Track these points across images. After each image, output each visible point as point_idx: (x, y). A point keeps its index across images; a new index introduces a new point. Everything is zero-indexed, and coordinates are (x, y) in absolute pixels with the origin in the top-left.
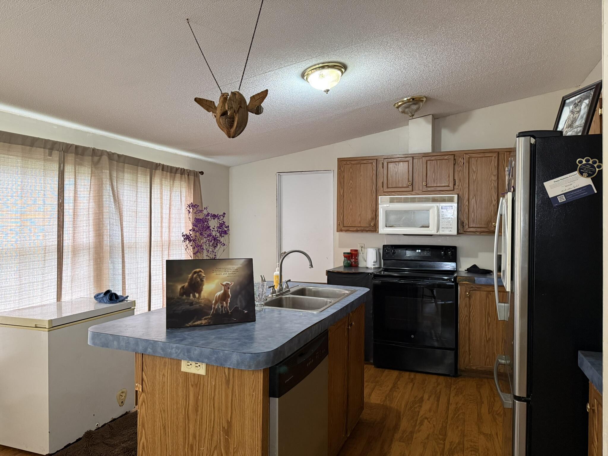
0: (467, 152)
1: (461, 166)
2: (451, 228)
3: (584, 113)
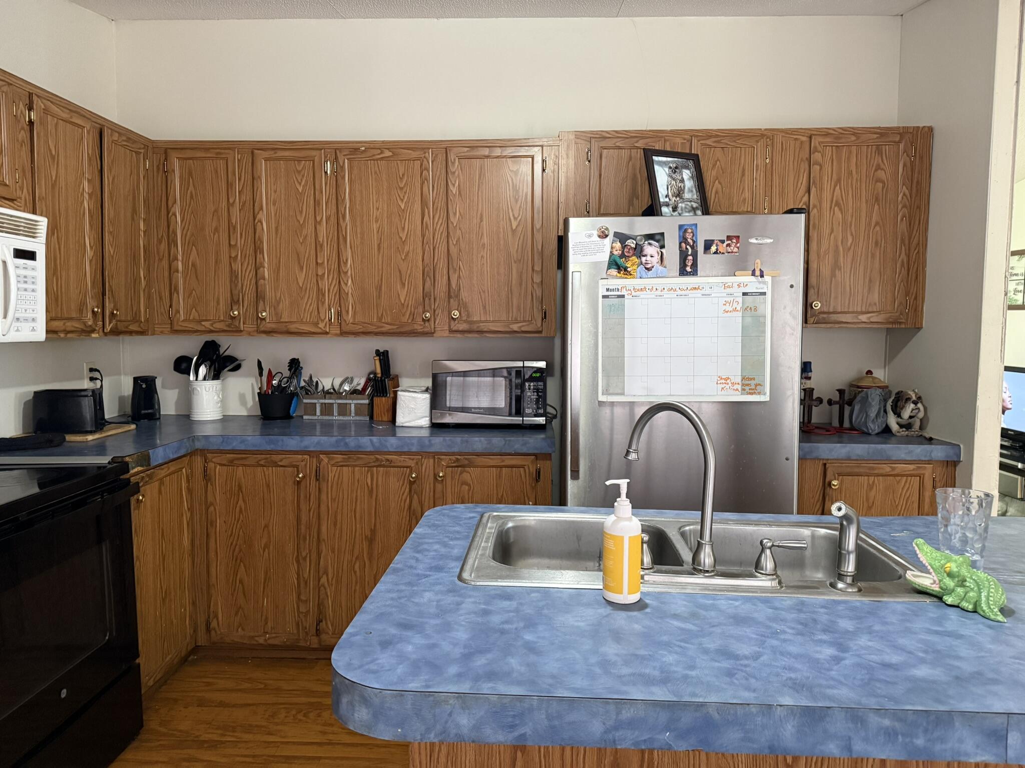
1: (23, 128)
2: (33, 320)
3: (692, 187)
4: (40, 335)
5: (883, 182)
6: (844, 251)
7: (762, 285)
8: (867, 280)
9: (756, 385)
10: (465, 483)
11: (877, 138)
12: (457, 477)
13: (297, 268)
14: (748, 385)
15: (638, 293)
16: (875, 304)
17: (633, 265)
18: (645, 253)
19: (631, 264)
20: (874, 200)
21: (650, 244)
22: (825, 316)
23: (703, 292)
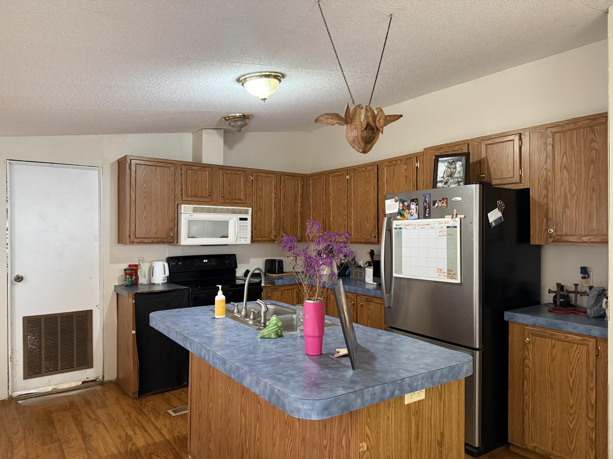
0: (255, 171)
1: (250, 182)
2: (246, 238)
3: (461, 170)
4: (249, 241)
5: (596, 150)
6: (570, 196)
7: (455, 223)
8: (588, 214)
9: (454, 274)
10: (370, 309)
11: (589, 122)
12: (367, 306)
13: (339, 217)
14: (450, 274)
15: (407, 227)
16: (594, 230)
17: (406, 214)
18: (411, 208)
19: (406, 213)
20: (590, 162)
21: (413, 204)
22: (559, 237)
23: (431, 226)
